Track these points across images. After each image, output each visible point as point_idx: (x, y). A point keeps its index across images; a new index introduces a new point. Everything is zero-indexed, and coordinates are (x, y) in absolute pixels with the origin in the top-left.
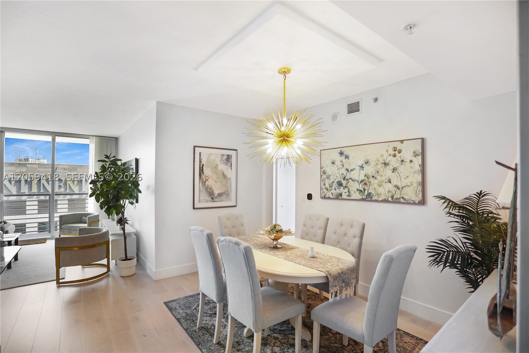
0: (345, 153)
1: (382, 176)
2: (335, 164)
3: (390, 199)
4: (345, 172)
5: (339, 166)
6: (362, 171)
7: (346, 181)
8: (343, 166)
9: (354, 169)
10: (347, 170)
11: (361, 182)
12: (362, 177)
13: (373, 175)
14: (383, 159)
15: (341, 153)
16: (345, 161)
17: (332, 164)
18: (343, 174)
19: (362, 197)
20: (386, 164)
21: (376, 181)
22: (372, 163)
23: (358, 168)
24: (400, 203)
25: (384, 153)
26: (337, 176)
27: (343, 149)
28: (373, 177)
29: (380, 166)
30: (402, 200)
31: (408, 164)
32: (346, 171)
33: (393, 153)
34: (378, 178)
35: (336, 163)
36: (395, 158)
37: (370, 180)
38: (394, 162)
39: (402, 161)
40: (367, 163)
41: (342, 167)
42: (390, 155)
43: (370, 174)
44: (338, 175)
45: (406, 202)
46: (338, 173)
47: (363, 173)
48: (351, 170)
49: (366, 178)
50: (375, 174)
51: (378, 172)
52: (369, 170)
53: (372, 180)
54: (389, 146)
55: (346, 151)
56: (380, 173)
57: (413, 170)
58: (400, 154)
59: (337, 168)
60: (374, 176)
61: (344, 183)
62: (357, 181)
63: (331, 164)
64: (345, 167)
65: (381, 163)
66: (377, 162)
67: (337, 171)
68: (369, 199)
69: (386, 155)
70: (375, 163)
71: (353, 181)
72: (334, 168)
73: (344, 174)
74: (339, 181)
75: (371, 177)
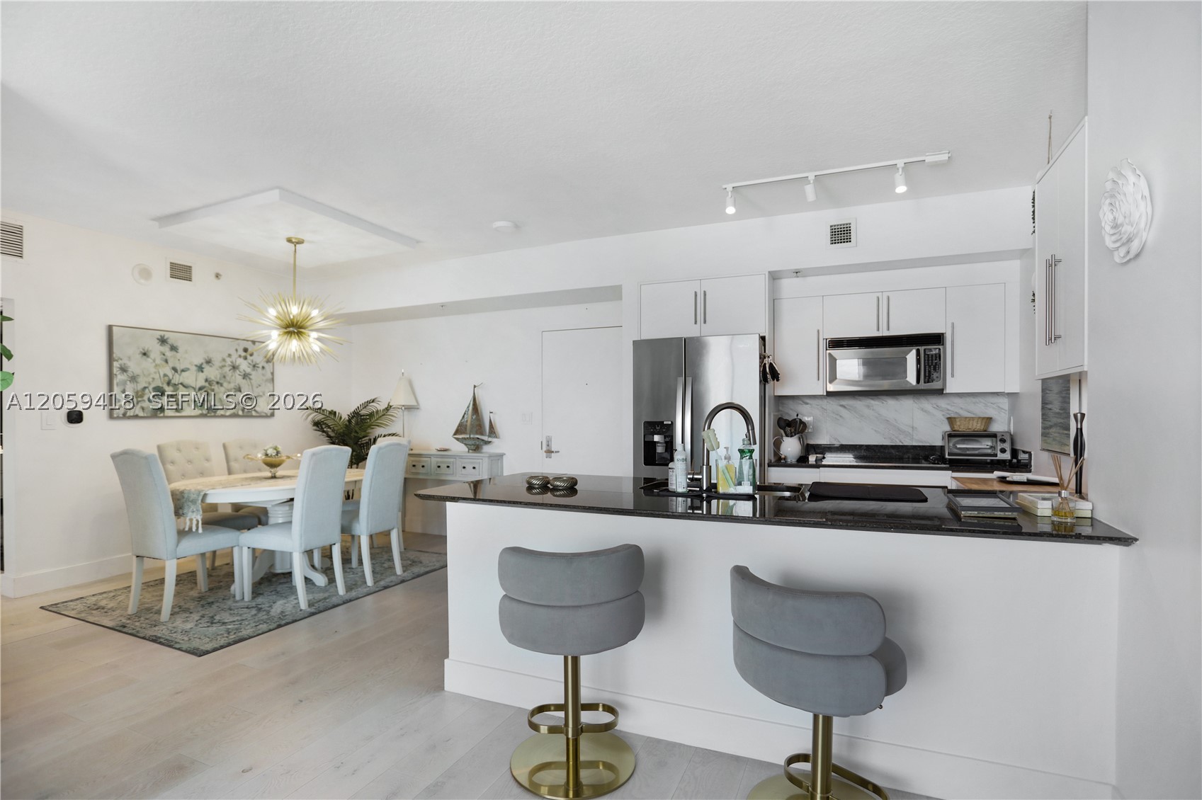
0: (170, 341)
1: (229, 383)
2: (148, 357)
3: (240, 413)
4: (170, 373)
5: (158, 361)
6: (201, 373)
7: (172, 386)
8: (166, 361)
9: (188, 369)
10: (175, 369)
11: (200, 389)
12: (201, 383)
13: (218, 380)
14: (231, 360)
15: (163, 341)
16: (169, 354)
17: (141, 355)
18: (165, 375)
19: (200, 412)
20: (234, 368)
21: (222, 389)
22: (217, 362)
23: (195, 368)
24: (252, 416)
25: (233, 352)
26: (153, 379)
27: (167, 335)
28: (218, 383)
29: (227, 369)
30: (254, 413)
31: (260, 370)
32: (173, 372)
33: (243, 354)
34: (225, 384)
35: (152, 355)
36: (245, 361)
37: (213, 387)
38: (244, 366)
39: (254, 366)
40: (209, 362)
41: (164, 363)
42: (240, 356)
43: (213, 378)
44: (157, 376)
45: (258, 415)
46: (155, 373)
47: (202, 377)
48: (183, 371)
49: (207, 384)
50: (220, 378)
51: (224, 377)
52: (211, 372)
53: (216, 387)
54: (239, 345)
55: (172, 338)
56: (228, 378)
57: (264, 378)
58: (251, 358)
59: (154, 364)
60: (221, 382)
61: (169, 391)
62: (193, 388)
63: (139, 356)
64: (171, 364)
65: (230, 365)
66: (223, 363)
67: (153, 370)
68: (213, 414)
69: (234, 356)
70: (221, 365)
71: (184, 386)
72: (147, 364)
73: (167, 376)
74: (159, 387)
75: (215, 383)
